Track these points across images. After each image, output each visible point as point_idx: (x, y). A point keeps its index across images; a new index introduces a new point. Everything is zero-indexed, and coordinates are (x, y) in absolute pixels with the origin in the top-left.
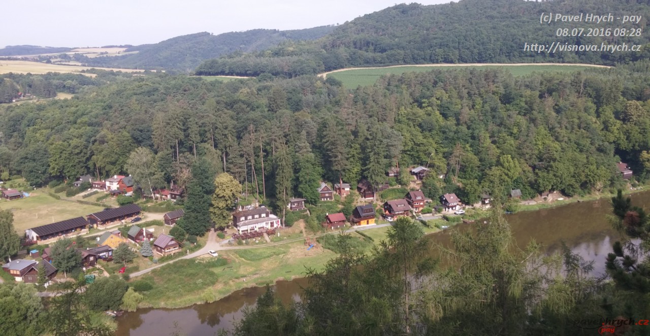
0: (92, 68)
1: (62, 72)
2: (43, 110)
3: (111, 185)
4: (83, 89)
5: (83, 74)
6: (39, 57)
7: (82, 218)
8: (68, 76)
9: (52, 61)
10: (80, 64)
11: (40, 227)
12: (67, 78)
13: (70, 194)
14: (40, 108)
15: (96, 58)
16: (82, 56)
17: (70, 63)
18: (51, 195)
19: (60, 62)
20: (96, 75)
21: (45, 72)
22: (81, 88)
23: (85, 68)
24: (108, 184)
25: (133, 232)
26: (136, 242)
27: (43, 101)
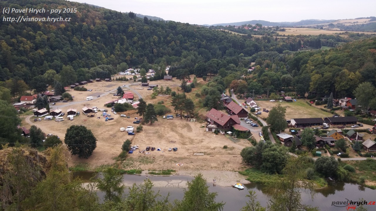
0: (346, 32)
1: (327, 34)
2: (313, 56)
3: (342, 103)
4: (338, 44)
5: (340, 35)
6: (317, 25)
7: (321, 119)
8: (330, 36)
9: (324, 28)
10: (339, 29)
11: (298, 119)
12: (330, 38)
13: (318, 104)
14: (311, 55)
15: (350, 25)
16: (342, 25)
17: (334, 29)
18: (307, 102)
19: (328, 28)
20: (347, 36)
21: (318, 34)
22: (336, 43)
23: (342, 32)
24: (340, 102)
25: (350, 133)
26: (350, 139)
27: (314, 51)
